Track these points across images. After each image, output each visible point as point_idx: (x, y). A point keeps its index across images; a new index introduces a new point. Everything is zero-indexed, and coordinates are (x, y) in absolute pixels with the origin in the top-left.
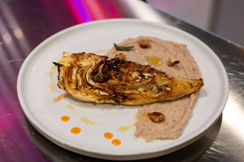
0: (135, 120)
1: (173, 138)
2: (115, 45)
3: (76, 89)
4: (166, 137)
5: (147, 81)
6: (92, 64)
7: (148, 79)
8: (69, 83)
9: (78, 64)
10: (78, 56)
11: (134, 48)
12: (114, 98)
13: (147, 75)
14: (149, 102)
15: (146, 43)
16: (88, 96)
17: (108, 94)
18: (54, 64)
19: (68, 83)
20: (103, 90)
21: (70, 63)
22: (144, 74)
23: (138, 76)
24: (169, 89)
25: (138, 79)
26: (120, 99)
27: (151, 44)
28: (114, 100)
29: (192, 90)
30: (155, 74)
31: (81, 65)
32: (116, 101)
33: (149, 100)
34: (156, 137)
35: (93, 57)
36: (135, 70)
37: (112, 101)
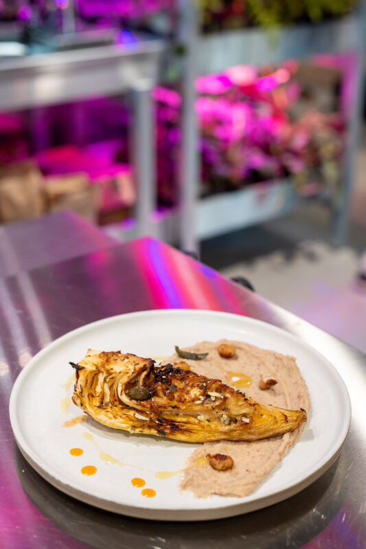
0: (187, 464)
1: (240, 494)
2: (177, 348)
3: (99, 407)
4: (228, 492)
5: (212, 404)
6: (130, 370)
7: (214, 401)
8: (90, 397)
9: (107, 367)
10: (108, 357)
11: (208, 357)
12: (157, 428)
13: (213, 394)
14: (213, 439)
15: (229, 351)
16: (117, 420)
17: (147, 419)
18: (71, 366)
19: (88, 396)
20: (141, 412)
21: (96, 365)
22: (210, 393)
23: (200, 395)
24: (247, 420)
25: (199, 399)
26: (166, 428)
27: (238, 352)
28: (157, 430)
29: (287, 427)
30: (228, 395)
31: (112, 369)
32: (159, 432)
33: (214, 436)
34: (213, 491)
35: (132, 359)
36: (195, 385)
37: (154, 432)
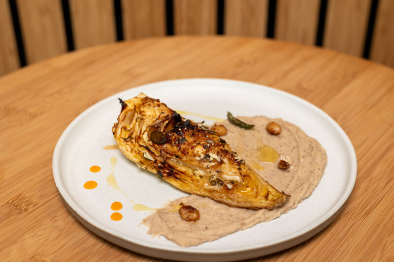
2: (229, 114)
3: (125, 140)
5: (208, 164)
6: (156, 116)
8: (123, 130)
9: (142, 109)
12: (159, 169)
13: (213, 156)
17: (153, 160)
18: (119, 101)
19: (121, 129)
20: (152, 153)
21: (135, 106)
22: (211, 154)
23: (202, 153)
24: (230, 186)
25: (200, 157)
26: (165, 173)
27: (284, 133)
28: (158, 171)
30: (225, 160)
31: (144, 112)
32: (159, 172)
33: (199, 190)
34: (162, 233)
36: (202, 143)
37: (155, 171)
